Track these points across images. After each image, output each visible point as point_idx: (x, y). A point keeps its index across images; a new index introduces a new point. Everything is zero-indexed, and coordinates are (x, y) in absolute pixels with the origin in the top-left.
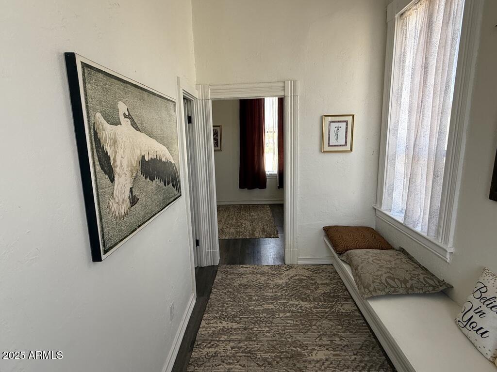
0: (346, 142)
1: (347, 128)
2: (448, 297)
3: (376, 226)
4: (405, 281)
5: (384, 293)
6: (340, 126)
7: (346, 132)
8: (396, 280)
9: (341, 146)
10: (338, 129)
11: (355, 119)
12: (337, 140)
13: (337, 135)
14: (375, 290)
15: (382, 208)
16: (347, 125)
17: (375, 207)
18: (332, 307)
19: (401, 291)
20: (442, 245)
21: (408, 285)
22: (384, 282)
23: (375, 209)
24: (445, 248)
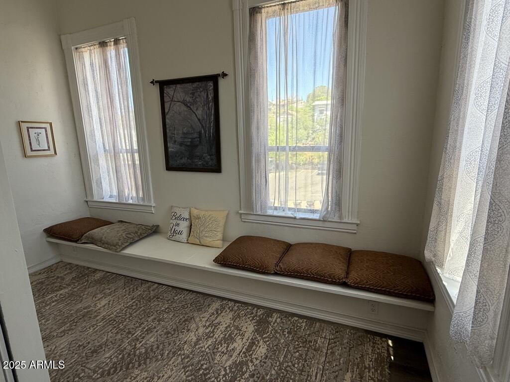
0: (49, 147)
1: (47, 134)
2: (159, 233)
3: (91, 215)
4: (136, 233)
5: (128, 244)
6: (39, 132)
7: (47, 138)
8: (132, 234)
9: (44, 150)
10: (38, 135)
11: (53, 126)
12: (39, 145)
13: (38, 140)
14: (122, 244)
15: (94, 198)
16: (46, 131)
17: (87, 200)
18: (88, 281)
19: (136, 239)
20: (148, 204)
21: (139, 234)
22: (125, 237)
23: (87, 202)
24: (150, 205)
